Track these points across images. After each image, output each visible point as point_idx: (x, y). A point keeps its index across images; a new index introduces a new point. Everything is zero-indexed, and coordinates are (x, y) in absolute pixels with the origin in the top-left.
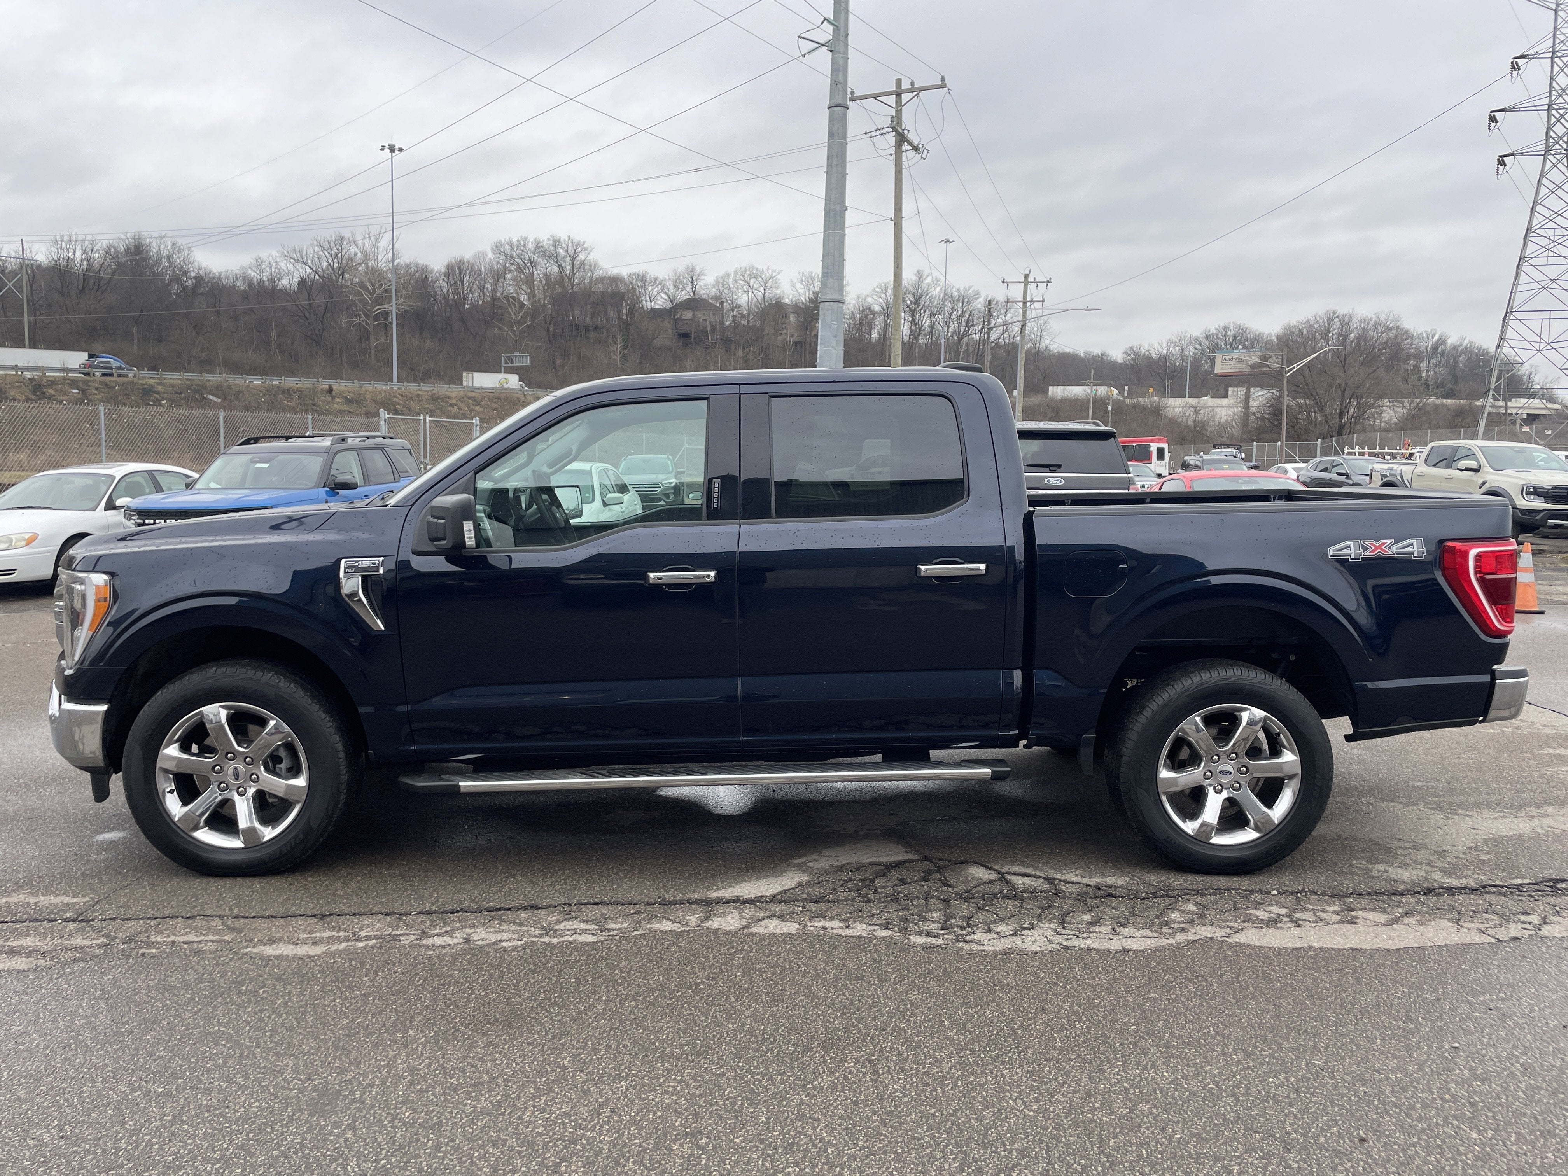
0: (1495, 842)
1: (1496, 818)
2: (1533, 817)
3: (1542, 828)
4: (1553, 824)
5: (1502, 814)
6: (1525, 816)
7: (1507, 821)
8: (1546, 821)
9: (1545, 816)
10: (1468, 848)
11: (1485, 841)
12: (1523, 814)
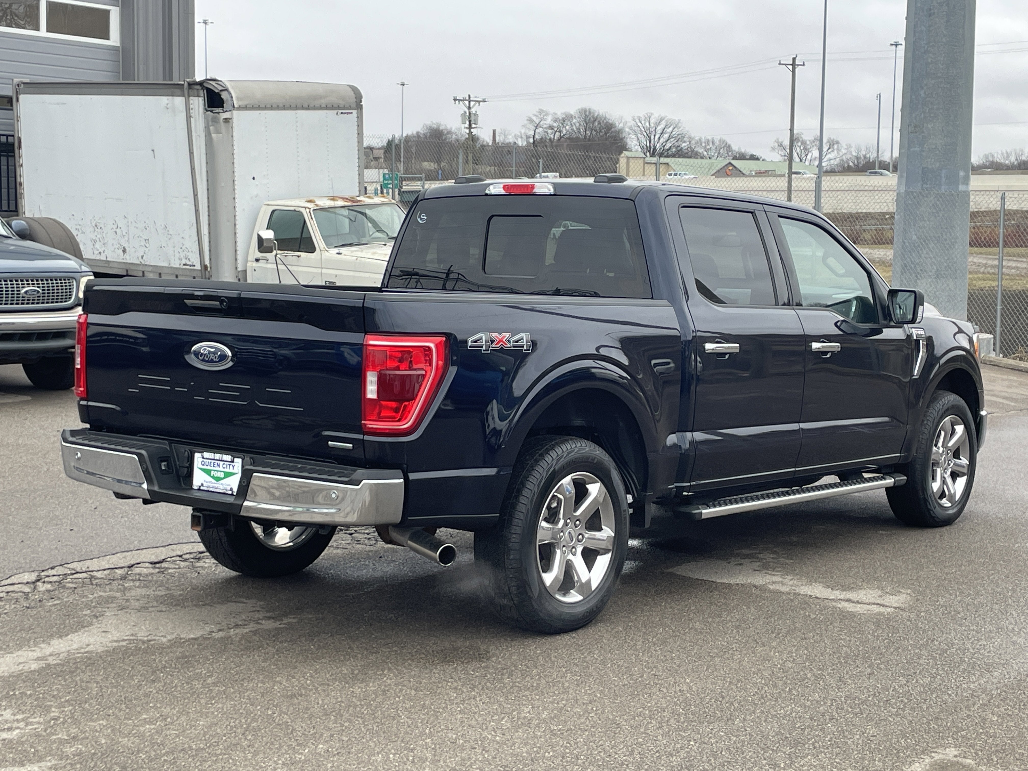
0: (81, 626)
1: (88, 645)
2: (51, 655)
3: (42, 648)
4: (30, 654)
5: (82, 650)
6: (59, 654)
7: (75, 646)
8: (38, 654)
9: (38, 659)
10: (103, 615)
11: (91, 624)
12: (62, 655)
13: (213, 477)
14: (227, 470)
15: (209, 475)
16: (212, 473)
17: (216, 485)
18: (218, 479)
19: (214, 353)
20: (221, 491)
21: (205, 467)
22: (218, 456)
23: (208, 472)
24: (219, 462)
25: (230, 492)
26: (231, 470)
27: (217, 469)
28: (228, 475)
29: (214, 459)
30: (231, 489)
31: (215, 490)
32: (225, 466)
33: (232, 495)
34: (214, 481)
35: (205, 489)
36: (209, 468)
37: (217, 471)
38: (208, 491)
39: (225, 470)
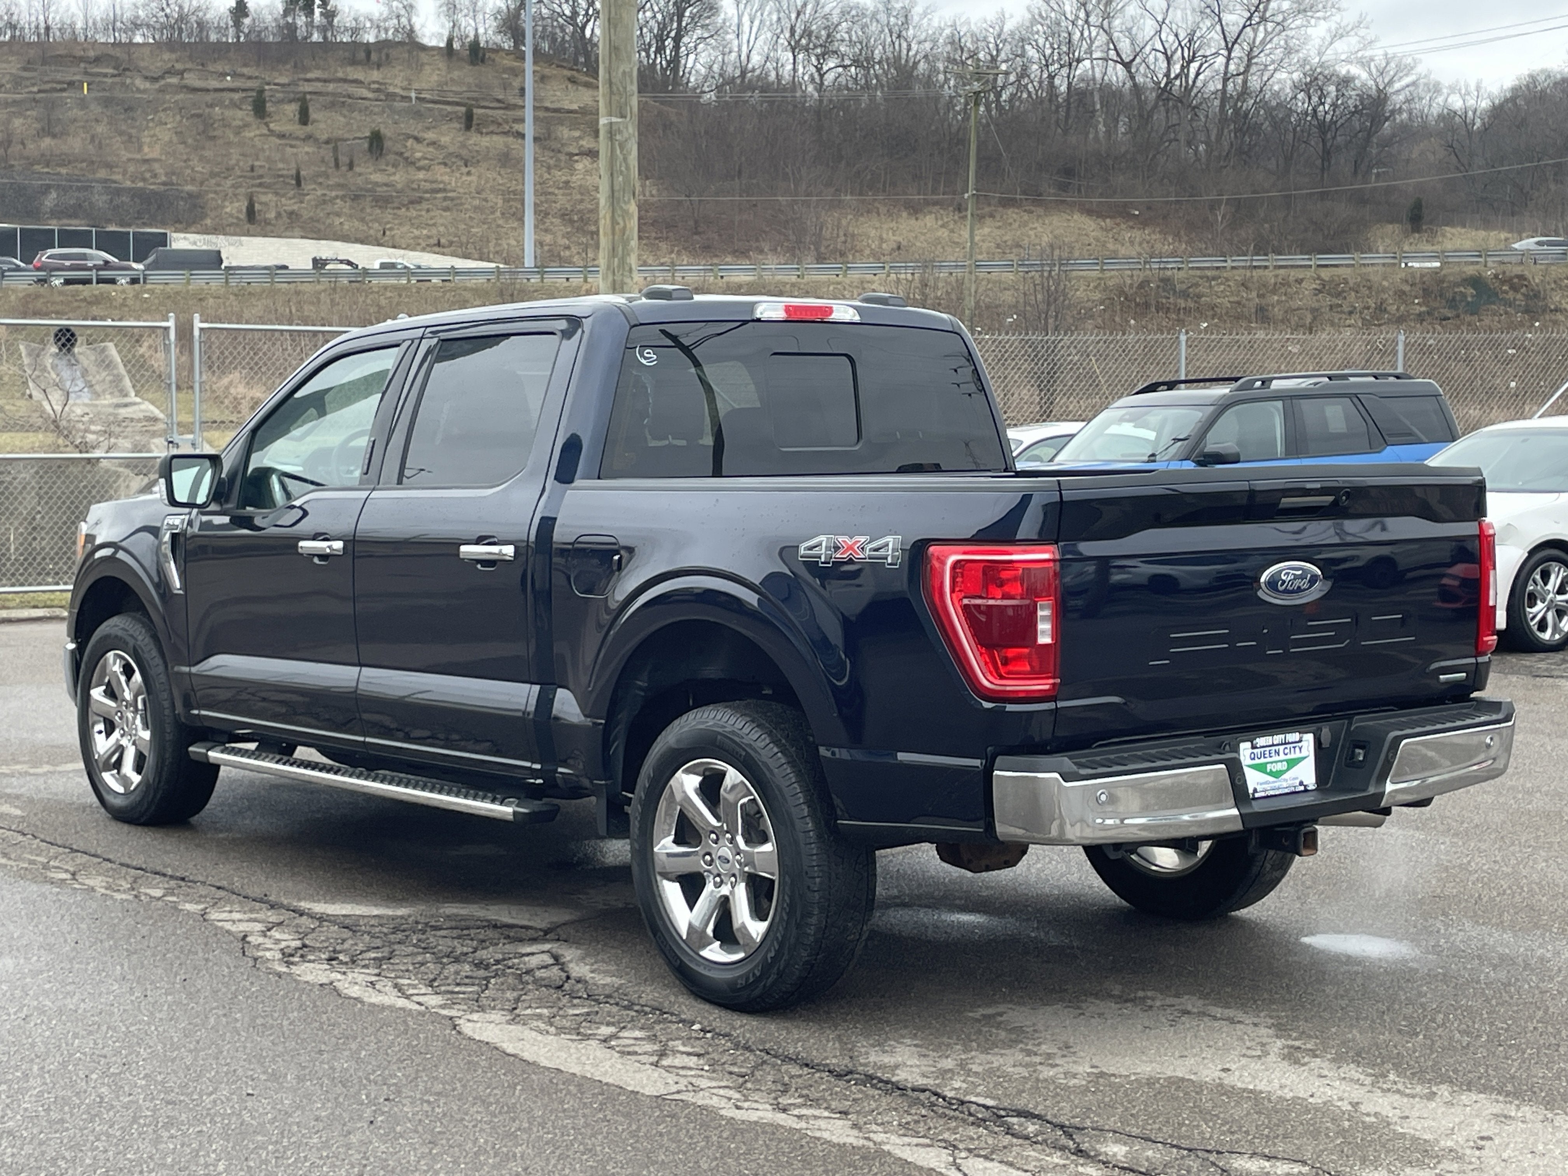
13: (1271, 774)
14: (1292, 756)
15: (1265, 772)
16: (1269, 767)
17: (1277, 785)
18: (1277, 775)
19: (1302, 577)
20: (1287, 791)
21: (1257, 761)
22: (1278, 739)
23: (1261, 768)
24: (1277, 748)
25: (1302, 788)
26: (1298, 755)
27: (1276, 758)
28: (1292, 763)
29: (1273, 745)
30: (1301, 784)
31: (1277, 792)
32: (1287, 751)
33: (1306, 791)
34: (1271, 779)
35: (1263, 794)
36: (1263, 760)
37: (1276, 762)
38: (1267, 797)
39: (1289, 757)
